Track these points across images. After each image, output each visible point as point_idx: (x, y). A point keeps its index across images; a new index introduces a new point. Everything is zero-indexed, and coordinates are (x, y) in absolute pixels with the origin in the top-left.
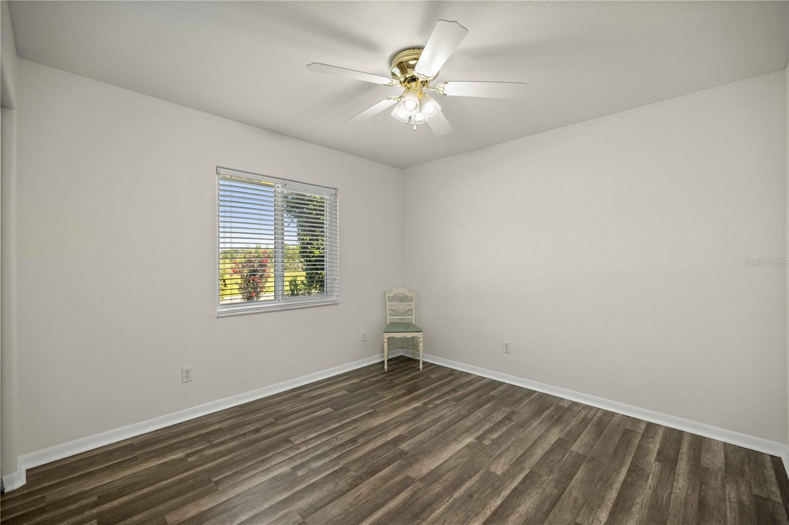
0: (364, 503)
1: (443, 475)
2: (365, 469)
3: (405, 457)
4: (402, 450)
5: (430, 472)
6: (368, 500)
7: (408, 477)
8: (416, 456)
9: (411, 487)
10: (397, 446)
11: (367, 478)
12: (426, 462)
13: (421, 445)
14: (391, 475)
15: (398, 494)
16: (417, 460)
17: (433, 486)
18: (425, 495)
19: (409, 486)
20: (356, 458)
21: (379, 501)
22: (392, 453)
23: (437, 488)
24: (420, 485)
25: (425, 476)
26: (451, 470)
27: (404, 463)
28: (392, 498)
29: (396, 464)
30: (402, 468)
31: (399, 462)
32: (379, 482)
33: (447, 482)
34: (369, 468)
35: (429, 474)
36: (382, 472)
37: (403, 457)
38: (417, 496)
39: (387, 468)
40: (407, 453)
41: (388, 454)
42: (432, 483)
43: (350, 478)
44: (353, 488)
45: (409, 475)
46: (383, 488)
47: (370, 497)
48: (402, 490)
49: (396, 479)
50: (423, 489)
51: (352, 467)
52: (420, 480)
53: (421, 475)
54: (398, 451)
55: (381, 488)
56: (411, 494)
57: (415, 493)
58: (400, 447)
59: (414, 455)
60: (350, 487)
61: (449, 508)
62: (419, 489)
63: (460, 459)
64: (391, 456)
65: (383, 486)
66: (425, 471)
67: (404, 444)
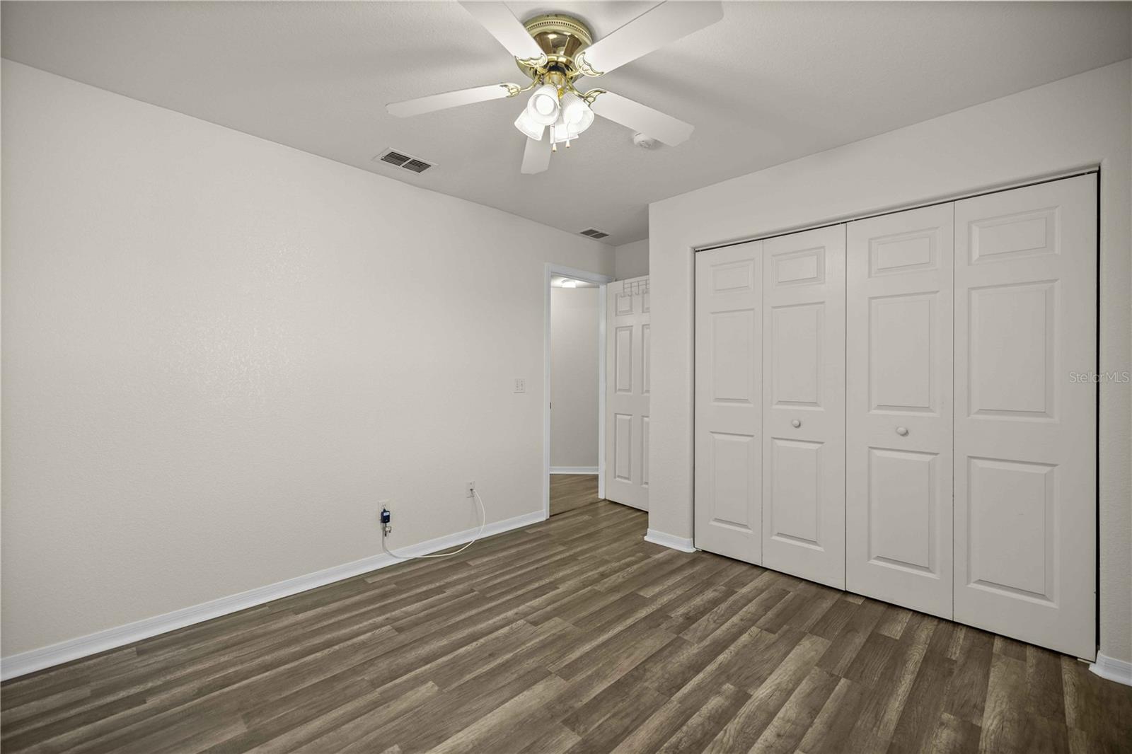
0: (621, 648)
1: (516, 680)
2: (634, 691)
3: (569, 714)
4: (574, 730)
5: (533, 685)
6: (617, 651)
7: (566, 678)
8: (549, 716)
9: (564, 665)
10: (584, 742)
11: (625, 677)
12: (533, 702)
13: (535, 742)
14: (591, 682)
15: (581, 658)
16: (549, 707)
17: (534, 665)
18: (547, 656)
19: (565, 667)
20: (657, 714)
21: (604, 650)
22: (593, 723)
23: (530, 664)
24: (552, 668)
25: (542, 679)
26: (500, 688)
27: (572, 702)
28: (587, 654)
29: (586, 700)
30: (574, 693)
31: (579, 705)
32: (607, 673)
33: (514, 671)
34: (627, 693)
35: (534, 683)
36: (605, 687)
37: (572, 714)
38: (557, 655)
39: (598, 692)
40: (566, 722)
41: (600, 722)
42: (535, 669)
43: (651, 678)
44: (640, 664)
45: (565, 682)
46: (600, 665)
47: (614, 655)
48: (576, 661)
49: (584, 676)
50: (548, 662)
51: (656, 695)
52: (551, 673)
53: (547, 681)
54: (582, 728)
55: (603, 665)
56: (564, 657)
57: (559, 658)
58: (579, 738)
59: (552, 716)
60: (644, 666)
61: (523, 643)
62: (553, 663)
63: (474, 708)
64: (595, 716)
65: (601, 667)
66: (539, 688)
67: (570, 746)
